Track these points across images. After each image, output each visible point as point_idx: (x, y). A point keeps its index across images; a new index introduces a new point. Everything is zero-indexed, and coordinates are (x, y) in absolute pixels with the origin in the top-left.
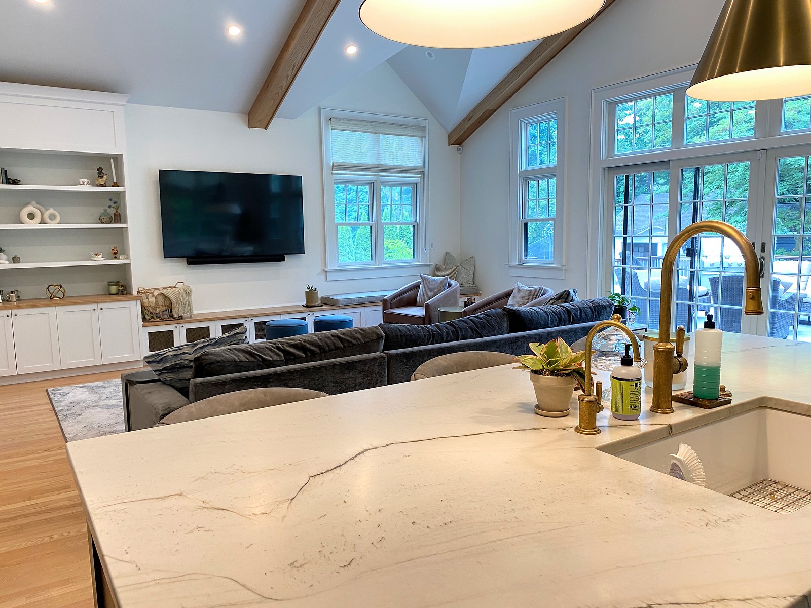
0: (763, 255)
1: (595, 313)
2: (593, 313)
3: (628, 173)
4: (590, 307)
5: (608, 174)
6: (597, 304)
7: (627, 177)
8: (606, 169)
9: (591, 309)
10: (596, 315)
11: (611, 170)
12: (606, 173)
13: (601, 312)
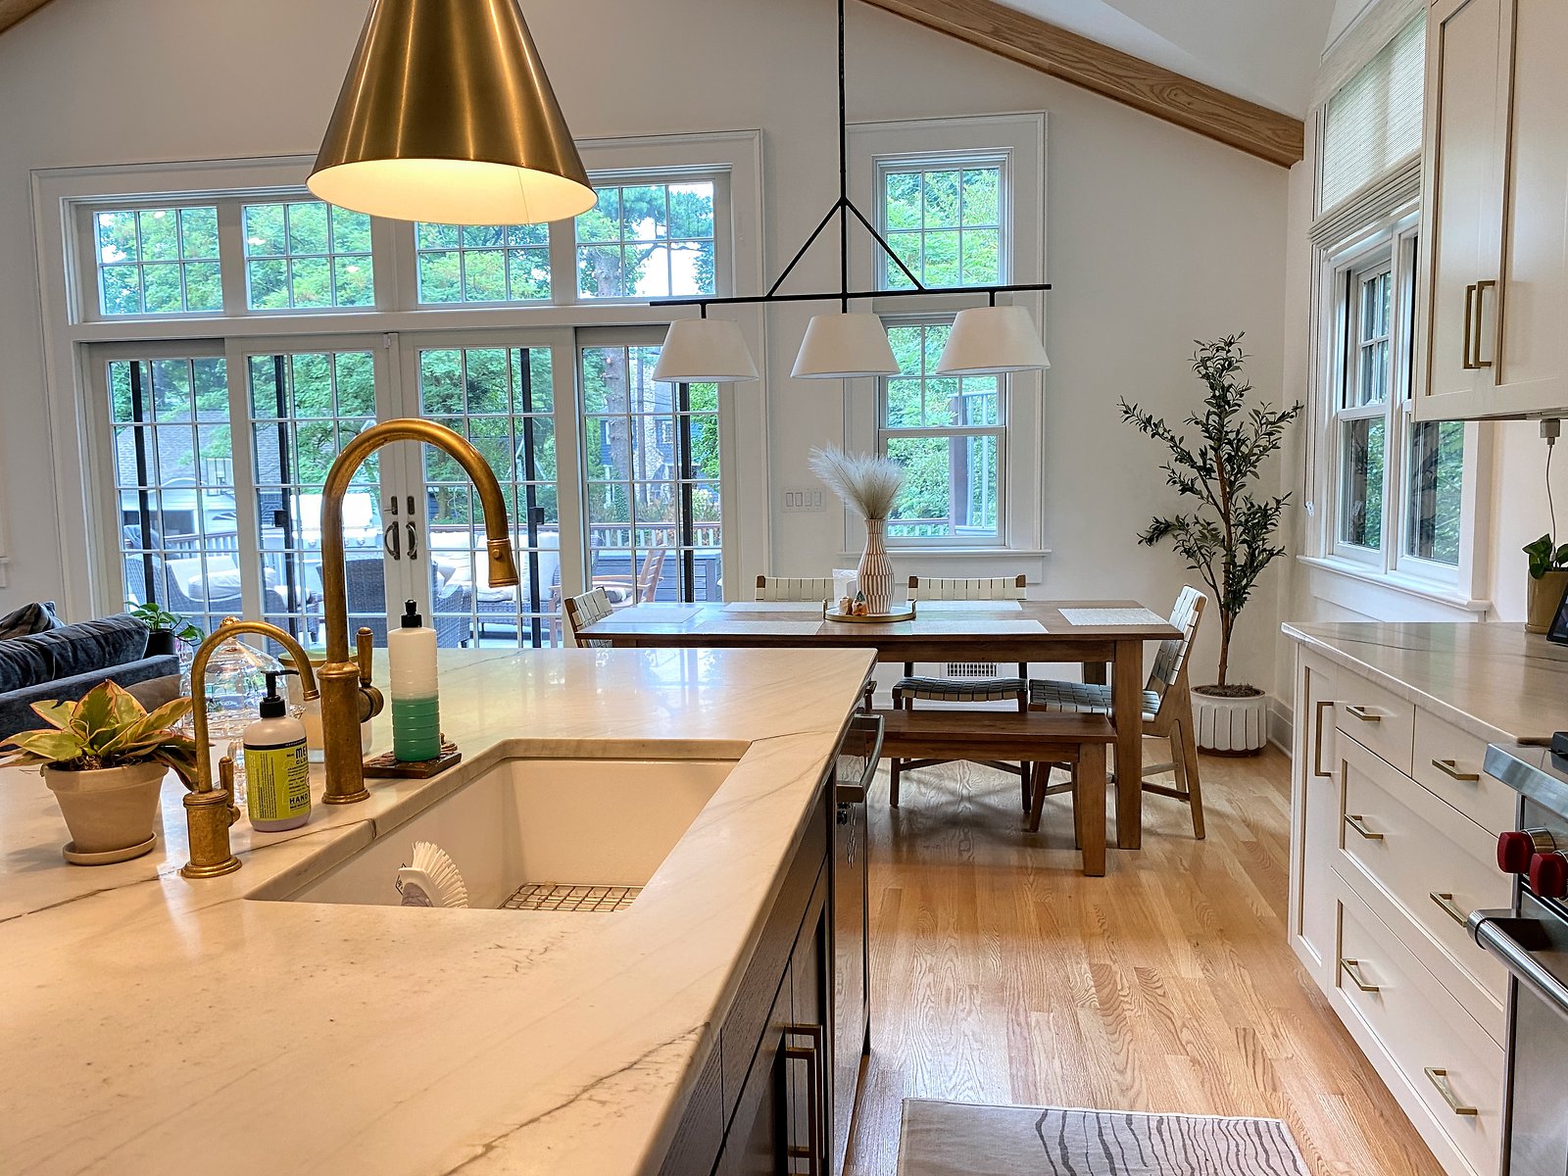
0: (412, 518)
1: (107, 649)
2: (103, 649)
3: (138, 357)
4: (94, 637)
5: (90, 357)
6: (112, 630)
7: (135, 366)
8: (85, 348)
9: (98, 642)
10: (110, 654)
11: (98, 348)
12: (85, 355)
13: (121, 646)
